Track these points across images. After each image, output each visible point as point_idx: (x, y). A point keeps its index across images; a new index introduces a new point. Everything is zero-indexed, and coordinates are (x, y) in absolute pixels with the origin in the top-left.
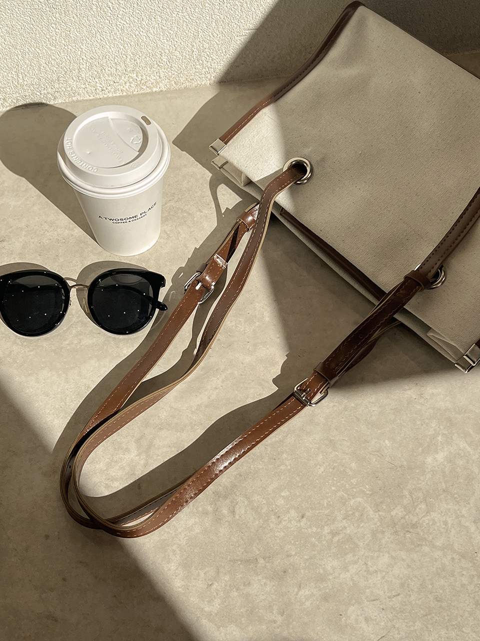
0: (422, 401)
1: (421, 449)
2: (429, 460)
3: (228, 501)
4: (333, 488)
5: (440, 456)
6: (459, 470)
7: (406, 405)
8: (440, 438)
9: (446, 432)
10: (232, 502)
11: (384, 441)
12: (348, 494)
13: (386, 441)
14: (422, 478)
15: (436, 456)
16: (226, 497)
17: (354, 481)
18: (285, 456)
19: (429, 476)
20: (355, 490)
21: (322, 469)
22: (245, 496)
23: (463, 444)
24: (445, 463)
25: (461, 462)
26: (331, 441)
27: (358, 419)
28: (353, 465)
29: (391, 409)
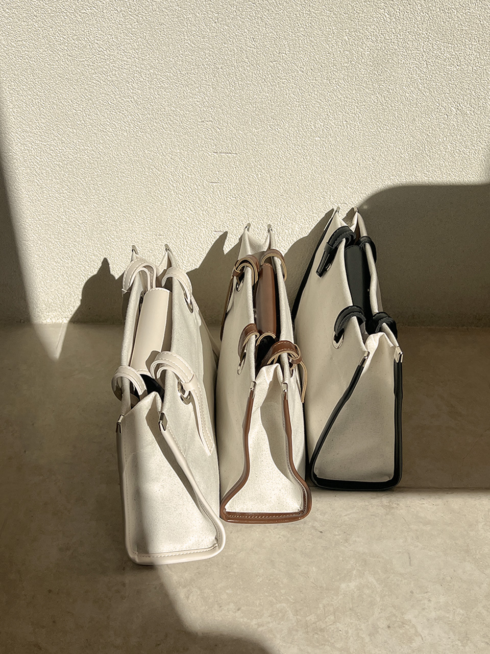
0: (346, 544)
1: (338, 577)
2: (343, 586)
3: (185, 590)
4: (266, 594)
5: (353, 585)
6: (364, 596)
7: (333, 545)
8: (354, 572)
9: (361, 569)
10: (188, 591)
11: (312, 568)
12: (277, 600)
13: (314, 568)
14: (335, 598)
15: (349, 584)
16: (184, 587)
17: (283, 591)
18: (235, 566)
19: (341, 597)
20: (282, 598)
21: (261, 579)
22: (199, 588)
23: (371, 579)
24: (355, 590)
25: (367, 591)
26: (272, 561)
27: (296, 550)
28: (285, 581)
29: (322, 547)
